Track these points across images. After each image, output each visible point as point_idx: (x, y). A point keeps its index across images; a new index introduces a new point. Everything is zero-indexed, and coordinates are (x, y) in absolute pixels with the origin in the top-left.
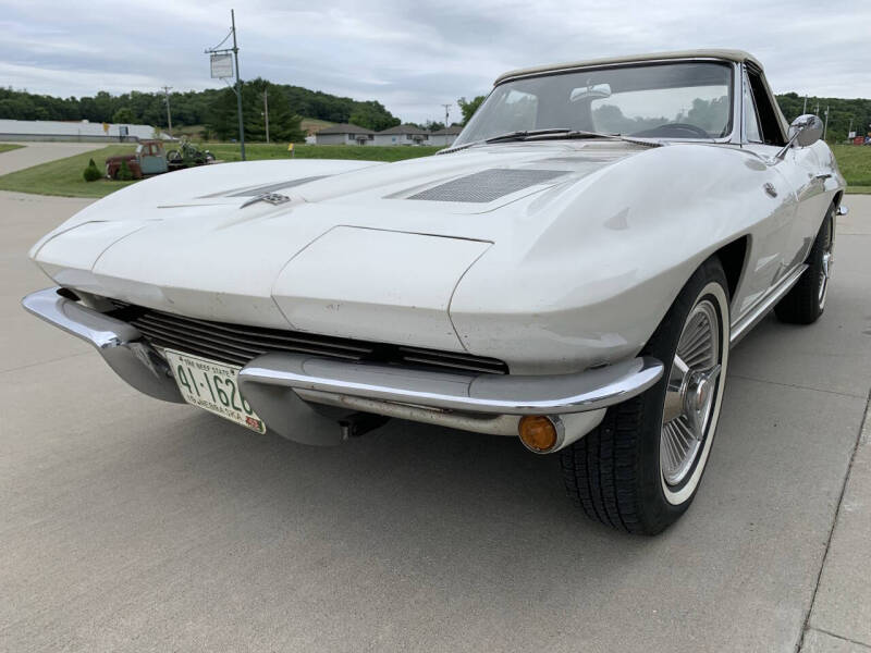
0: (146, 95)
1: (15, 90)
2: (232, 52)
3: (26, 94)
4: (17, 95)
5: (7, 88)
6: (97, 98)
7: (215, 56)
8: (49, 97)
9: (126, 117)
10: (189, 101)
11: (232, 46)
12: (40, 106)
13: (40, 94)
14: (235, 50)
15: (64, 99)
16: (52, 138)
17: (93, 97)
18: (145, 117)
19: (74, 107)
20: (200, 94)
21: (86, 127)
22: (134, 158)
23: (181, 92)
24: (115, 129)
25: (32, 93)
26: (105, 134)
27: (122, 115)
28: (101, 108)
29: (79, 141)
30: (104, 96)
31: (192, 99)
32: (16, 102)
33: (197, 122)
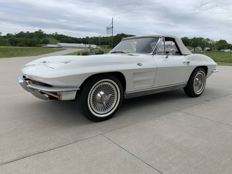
0: (97, 37)
1: (69, 36)
2: (112, 28)
3: (71, 37)
4: (69, 37)
5: (67, 36)
6: (86, 38)
7: (108, 29)
8: (75, 38)
9: (91, 43)
10: (106, 39)
11: (112, 26)
12: (74, 40)
13: (74, 37)
14: (112, 27)
15: (78, 38)
16: (74, 47)
17: (85, 38)
18: (96, 43)
19: (80, 40)
20: (109, 37)
21: (82, 45)
22: (88, 53)
23: (105, 37)
24: (87, 46)
25: (72, 37)
26: (85, 47)
27: (90, 42)
28: (86, 40)
29: (80, 48)
30: (87, 37)
31: (107, 38)
32: (68, 39)
33: (108, 44)
